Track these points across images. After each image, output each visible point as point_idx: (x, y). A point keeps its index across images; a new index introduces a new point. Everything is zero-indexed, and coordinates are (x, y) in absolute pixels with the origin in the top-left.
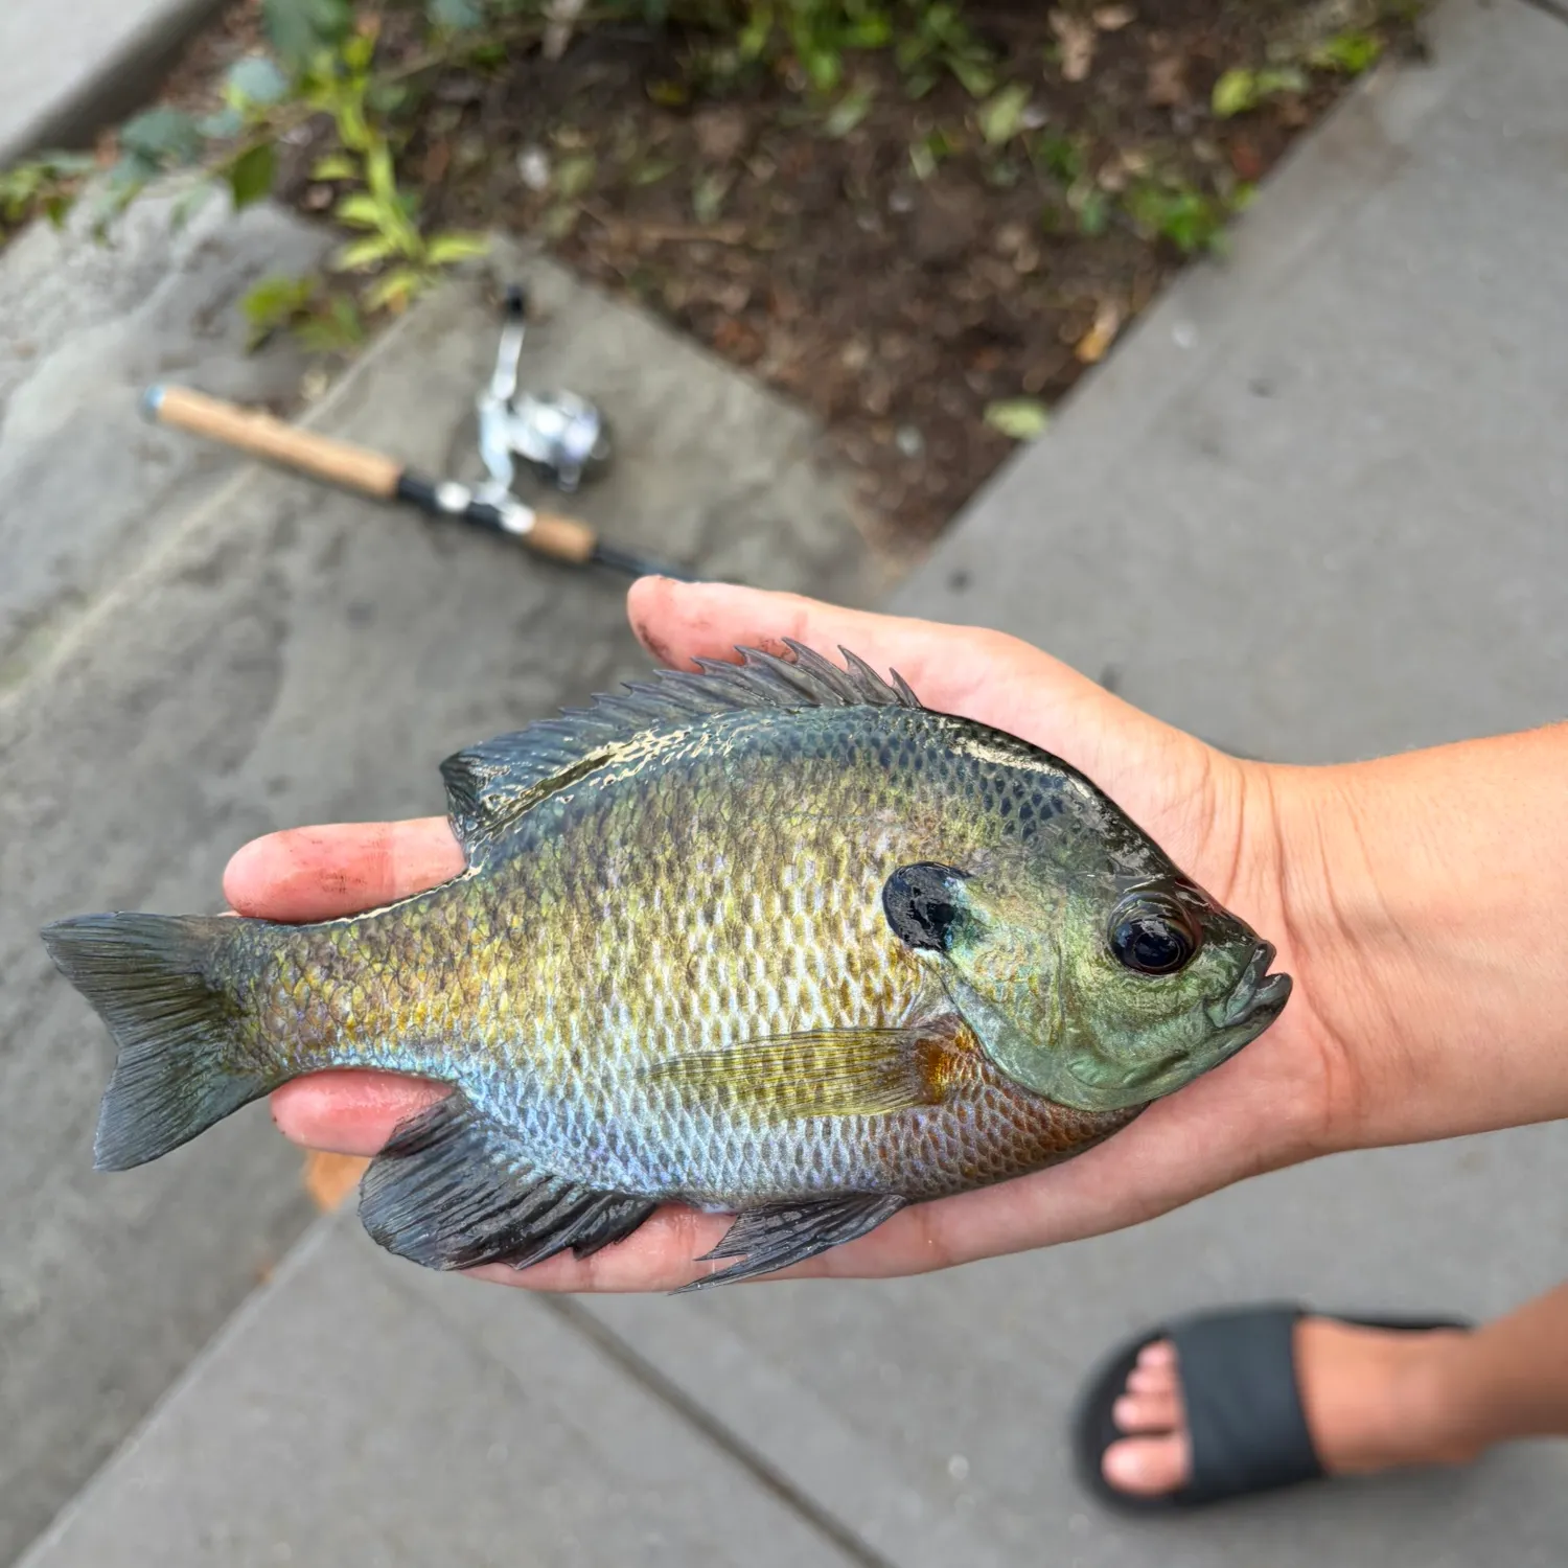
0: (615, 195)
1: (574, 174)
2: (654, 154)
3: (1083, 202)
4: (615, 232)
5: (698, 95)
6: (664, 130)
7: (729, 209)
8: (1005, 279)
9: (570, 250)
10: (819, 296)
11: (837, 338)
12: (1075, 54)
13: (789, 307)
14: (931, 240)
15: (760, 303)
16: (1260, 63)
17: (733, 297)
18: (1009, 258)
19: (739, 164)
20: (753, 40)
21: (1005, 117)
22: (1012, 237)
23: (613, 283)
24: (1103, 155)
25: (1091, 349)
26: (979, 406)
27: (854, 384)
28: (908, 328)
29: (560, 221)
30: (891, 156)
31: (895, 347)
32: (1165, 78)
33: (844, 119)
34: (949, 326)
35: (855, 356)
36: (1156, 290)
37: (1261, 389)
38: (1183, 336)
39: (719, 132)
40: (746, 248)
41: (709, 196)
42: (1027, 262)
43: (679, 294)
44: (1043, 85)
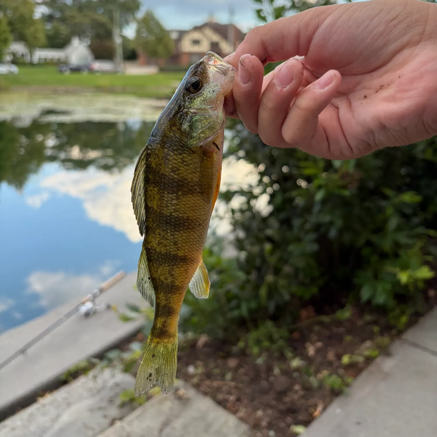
0: (208, 376)
1: (200, 370)
2: (217, 367)
3: (314, 381)
4: (208, 382)
5: (228, 355)
6: (220, 362)
7: (233, 380)
8: (296, 397)
9: (197, 386)
10: (252, 400)
11: (255, 409)
12: (311, 351)
13: (245, 401)
14: (279, 387)
15: (238, 400)
16: (352, 353)
17: (232, 398)
18: (296, 392)
19: (236, 370)
20: (241, 344)
21: (296, 363)
22: (297, 387)
23: (205, 394)
24: (317, 371)
25: (316, 413)
26: (289, 426)
27: (259, 420)
28: (271, 407)
29: (195, 380)
30: (269, 369)
31: (270, 412)
32: (331, 356)
33: (260, 361)
34: (282, 407)
35: (260, 413)
36: (331, 401)
37: (358, 423)
38: (338, 411)
39: (232, 363)
40: (236, 388)
41: (229, 376)
42: (301, 393)
43: (220, 397)
44: (304, 356)
